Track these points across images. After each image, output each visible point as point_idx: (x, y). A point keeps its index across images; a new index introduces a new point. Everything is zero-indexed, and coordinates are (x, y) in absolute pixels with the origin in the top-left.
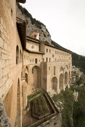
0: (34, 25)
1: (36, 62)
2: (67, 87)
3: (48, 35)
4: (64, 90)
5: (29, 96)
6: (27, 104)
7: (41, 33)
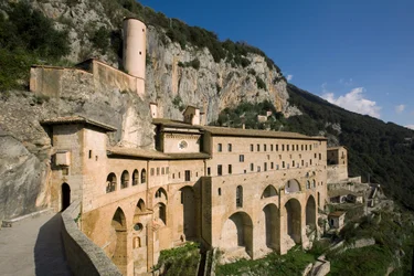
0: (223, 60)
1: (188, 179)
3: (276, 80)
4: (284, 251)
5: (166, 251)
6: (156, 263)
7: (248, 79)
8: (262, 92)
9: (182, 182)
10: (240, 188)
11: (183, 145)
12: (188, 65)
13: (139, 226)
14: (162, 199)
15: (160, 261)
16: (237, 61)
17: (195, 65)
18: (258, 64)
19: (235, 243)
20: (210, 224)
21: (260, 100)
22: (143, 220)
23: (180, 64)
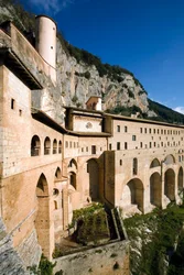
0: (105, 76)
1: (94, 152)
2: (173, 201)
3: (140, 93)
4: (164, 206)
5: (78, 211)
6: (70, 222)
7: (122, 90)
8: (132, 100)
9: (89, 155)
10: (135, 160)
11: (89, 126)
12: (82, 75)
13: (56, 191)
14: (73, 169)
15: (73, 220)
16: (115, 77)
17: (87, 76)
18: (129, 81)
19: (129, 202)
20: (113, 188)
21: (131, 105)
22: (59, 186)
23: (76, 74)
